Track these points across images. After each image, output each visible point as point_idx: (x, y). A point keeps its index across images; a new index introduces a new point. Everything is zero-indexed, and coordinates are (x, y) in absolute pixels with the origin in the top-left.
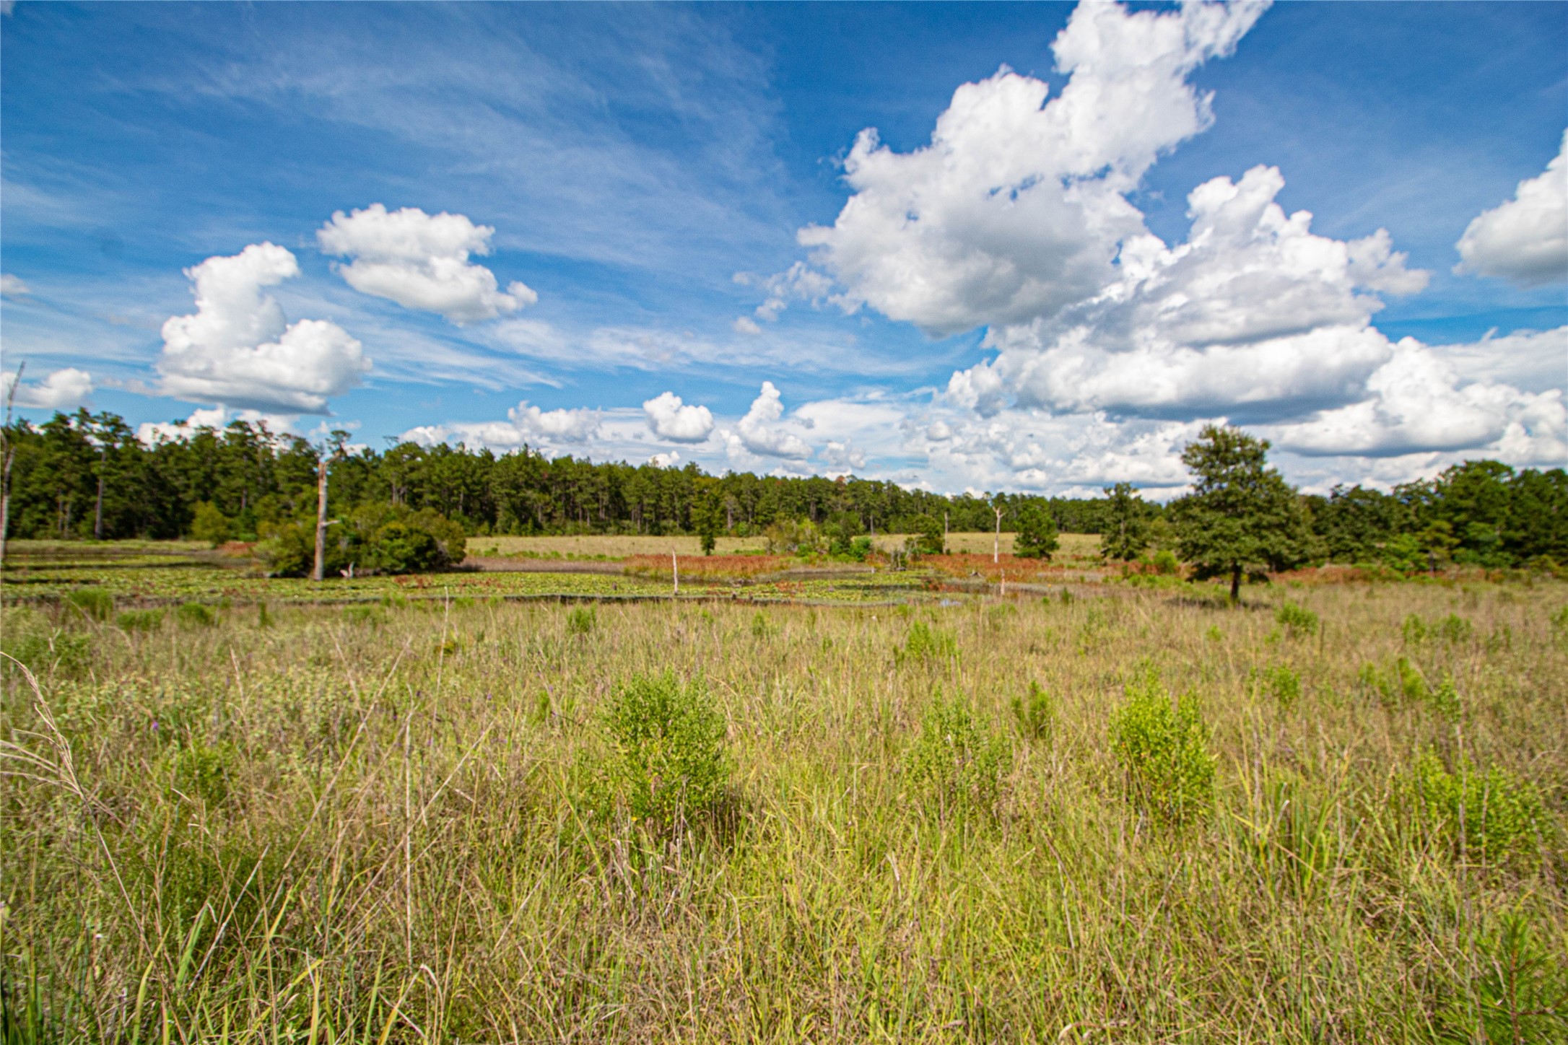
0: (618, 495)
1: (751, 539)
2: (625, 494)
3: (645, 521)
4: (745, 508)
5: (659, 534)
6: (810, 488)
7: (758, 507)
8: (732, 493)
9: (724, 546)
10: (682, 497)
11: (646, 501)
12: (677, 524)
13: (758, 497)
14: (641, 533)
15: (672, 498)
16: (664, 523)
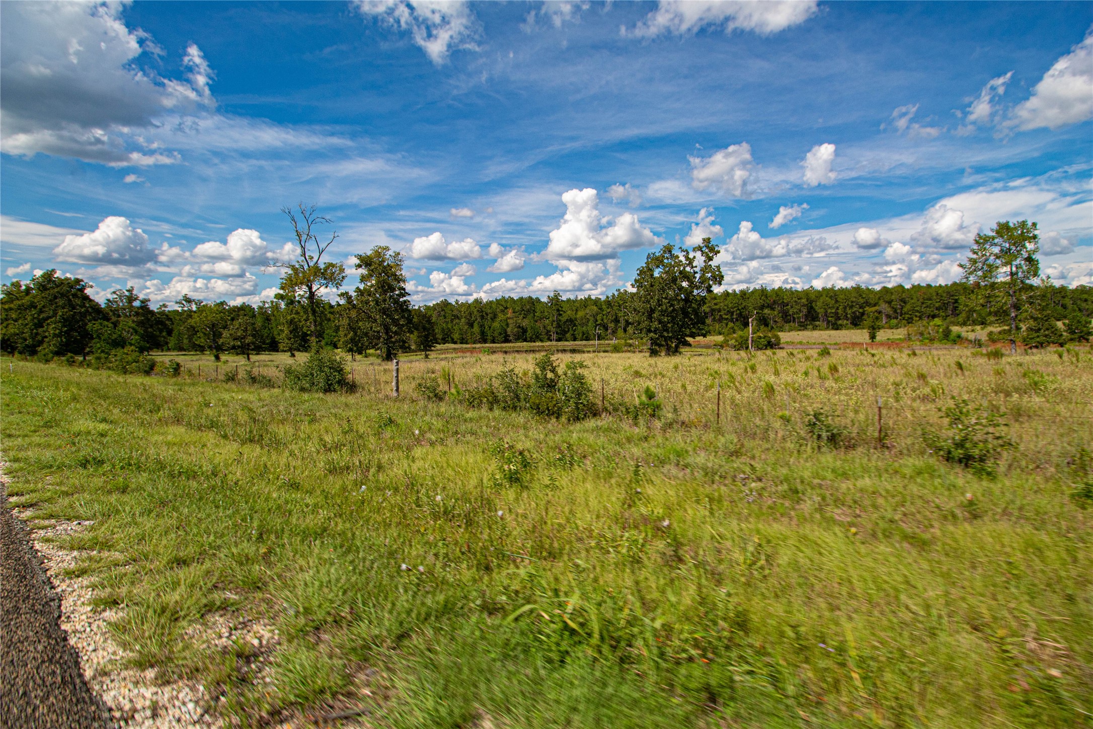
0: (812, 307)
1: (899, 330)
2: (816, 308)
3: (828, 322)
4: (895, 311)
5: (837, 329)
6: (948, 293)
7: (905, 310)
8: (886, 302)
9: (881, 335)
10: (851, 307)
11: (829, 311)
12: (849, 322)
13: (905, 303)
14: (827, 328)
15: (845, 308)
16: (840, 322)
